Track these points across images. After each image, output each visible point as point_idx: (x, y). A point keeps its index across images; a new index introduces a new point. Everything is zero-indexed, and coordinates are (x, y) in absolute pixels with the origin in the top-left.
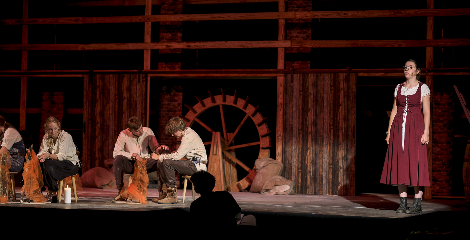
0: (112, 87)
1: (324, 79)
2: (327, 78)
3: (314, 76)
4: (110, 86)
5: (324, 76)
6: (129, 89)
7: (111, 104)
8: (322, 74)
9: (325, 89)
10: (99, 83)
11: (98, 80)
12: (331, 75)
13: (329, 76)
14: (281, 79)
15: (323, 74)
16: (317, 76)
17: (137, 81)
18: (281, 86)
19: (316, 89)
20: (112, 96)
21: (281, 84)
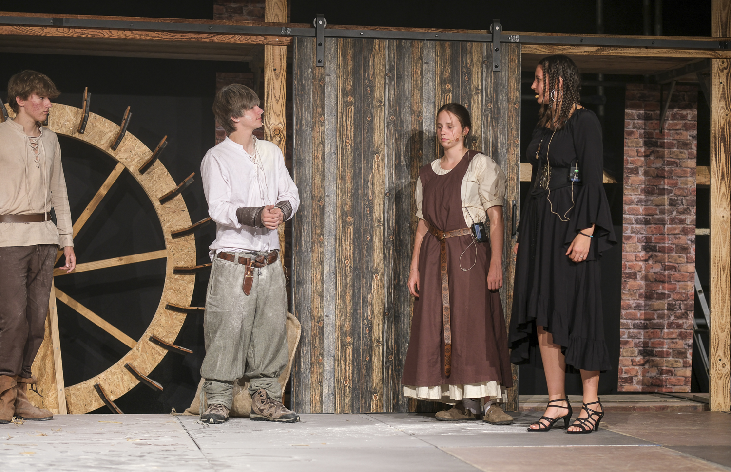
1: (421, 58)
2: (432, 54)
3: (389, 48)
5: (422, 48)
8: (416, 43)
9: (425, 88)
12: (443, 47)
13: (438, 48)
14: (277, 52)
15: (421, 45)
16: (399, 48)
18: (277, 76)
19: (398, 87)
21: (278, 71)
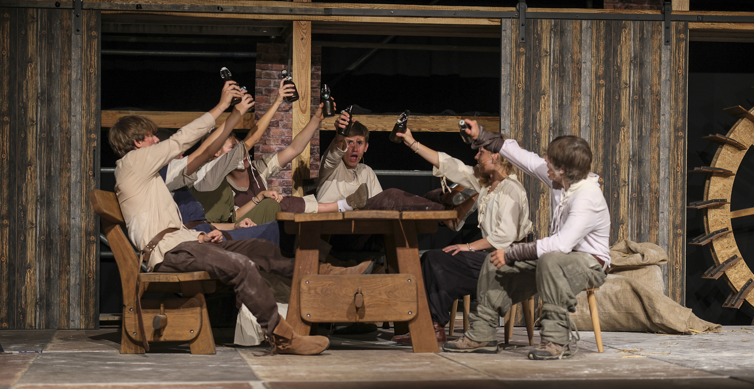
0: (589, 56)
4: (580, 52)
6: (639, 62)
7: (585, 102)
10: (548, 43)
11: (545, 36)
17: (660, 40)
20: (587, 81)
